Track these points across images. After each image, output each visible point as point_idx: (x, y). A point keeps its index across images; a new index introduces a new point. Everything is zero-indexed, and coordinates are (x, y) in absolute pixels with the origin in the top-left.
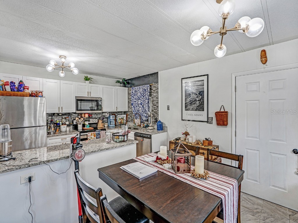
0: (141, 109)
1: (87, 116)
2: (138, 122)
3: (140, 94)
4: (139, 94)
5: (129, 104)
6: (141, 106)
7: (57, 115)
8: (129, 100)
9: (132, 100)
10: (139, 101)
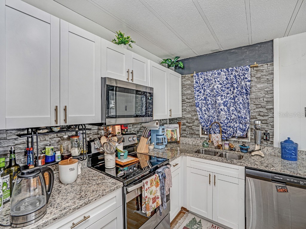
0: (224, 113)
1: (118, 129)
2: (217, 139)
3: (220, 86)
4: (217, 85)
5: (184, 105)
6: (226, 108)
7: (46, 131)
8: (185, 98)
9: (196, 97)
10: (219, 98)
